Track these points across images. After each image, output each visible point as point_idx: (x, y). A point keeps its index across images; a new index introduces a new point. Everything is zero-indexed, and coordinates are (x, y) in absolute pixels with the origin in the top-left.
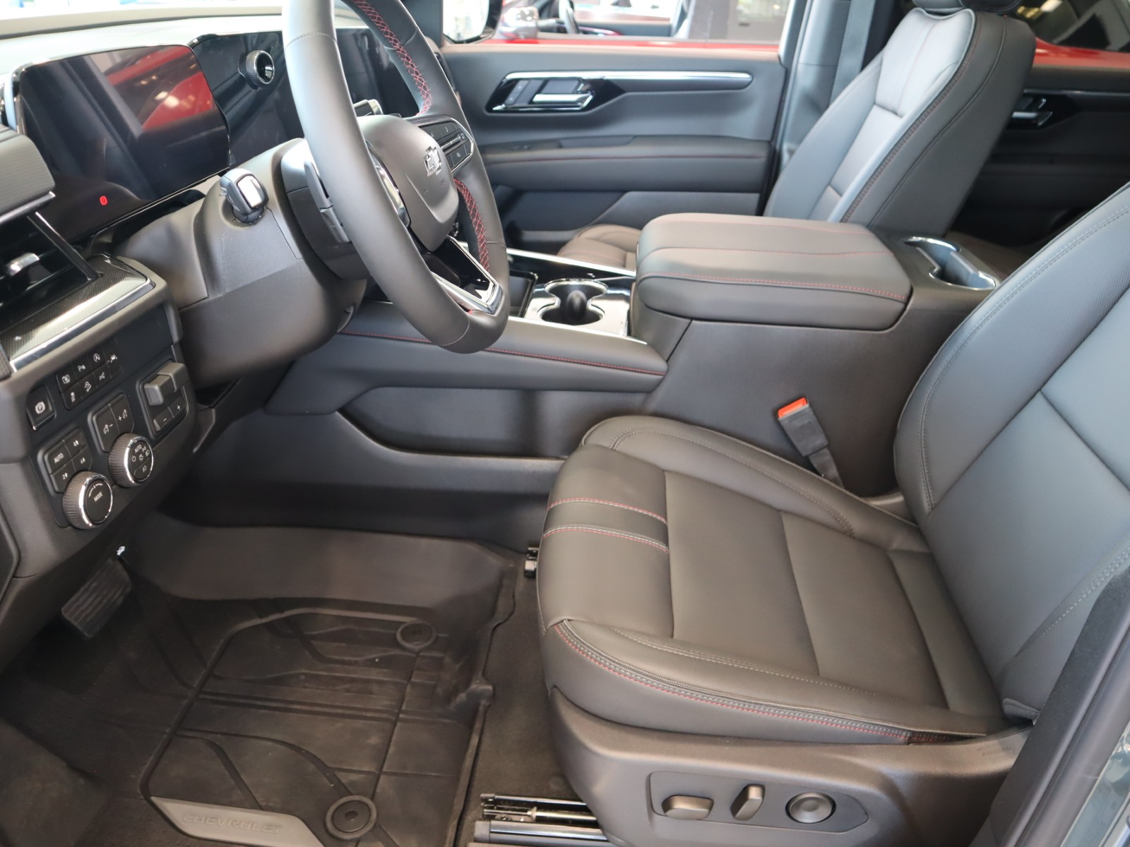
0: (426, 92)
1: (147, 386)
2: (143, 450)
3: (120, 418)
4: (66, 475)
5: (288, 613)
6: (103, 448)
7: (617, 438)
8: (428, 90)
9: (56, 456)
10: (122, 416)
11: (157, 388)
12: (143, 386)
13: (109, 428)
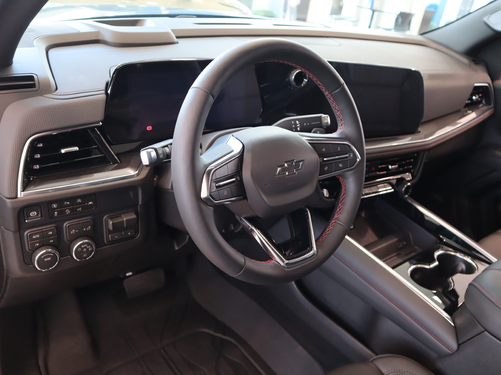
0: (342, 122)
1: (109, 220)
2: (88, 247)
3: (84, 229)
4: (38, 244)
5: (226, 338)
6: (68, 239)
7: (392, 371)
8: (343, 122)
9: (35, 235)
10: (86, 229)
11: (111, 222)
12: (108, 219)
13: (75, 232)
